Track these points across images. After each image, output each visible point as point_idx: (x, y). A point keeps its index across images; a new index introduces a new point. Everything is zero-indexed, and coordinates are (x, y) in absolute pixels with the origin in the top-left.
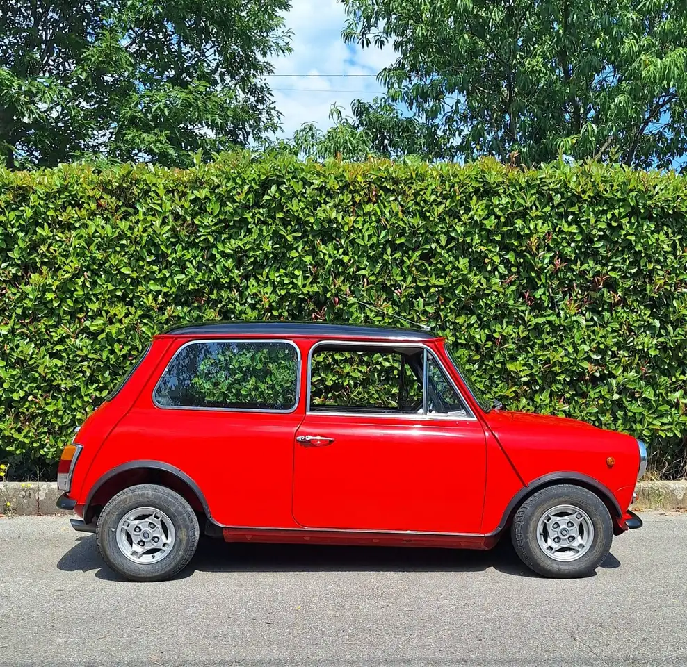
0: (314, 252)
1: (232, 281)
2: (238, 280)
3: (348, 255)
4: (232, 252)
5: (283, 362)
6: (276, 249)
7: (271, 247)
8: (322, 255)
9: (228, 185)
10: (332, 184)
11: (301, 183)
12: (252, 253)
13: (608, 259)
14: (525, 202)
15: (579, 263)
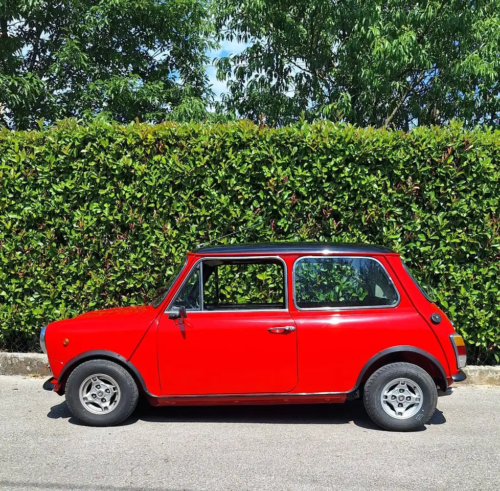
0: (118, 190)
1: (63, 211)
2: (67, 210)
3: (142, 192)
4: (62, 191)
5: (100, 270)
6: (92, 188)
7: (88, 187)
8: (124, 192)
9: (59, 142)
10: (131, 141)
11: (107, 140)
12: (75, 191)
13: (333, 196)
14: (269, 153)
15: (311, 198)
